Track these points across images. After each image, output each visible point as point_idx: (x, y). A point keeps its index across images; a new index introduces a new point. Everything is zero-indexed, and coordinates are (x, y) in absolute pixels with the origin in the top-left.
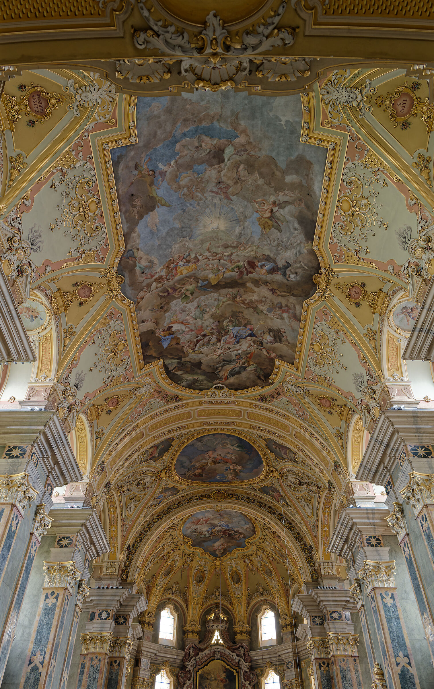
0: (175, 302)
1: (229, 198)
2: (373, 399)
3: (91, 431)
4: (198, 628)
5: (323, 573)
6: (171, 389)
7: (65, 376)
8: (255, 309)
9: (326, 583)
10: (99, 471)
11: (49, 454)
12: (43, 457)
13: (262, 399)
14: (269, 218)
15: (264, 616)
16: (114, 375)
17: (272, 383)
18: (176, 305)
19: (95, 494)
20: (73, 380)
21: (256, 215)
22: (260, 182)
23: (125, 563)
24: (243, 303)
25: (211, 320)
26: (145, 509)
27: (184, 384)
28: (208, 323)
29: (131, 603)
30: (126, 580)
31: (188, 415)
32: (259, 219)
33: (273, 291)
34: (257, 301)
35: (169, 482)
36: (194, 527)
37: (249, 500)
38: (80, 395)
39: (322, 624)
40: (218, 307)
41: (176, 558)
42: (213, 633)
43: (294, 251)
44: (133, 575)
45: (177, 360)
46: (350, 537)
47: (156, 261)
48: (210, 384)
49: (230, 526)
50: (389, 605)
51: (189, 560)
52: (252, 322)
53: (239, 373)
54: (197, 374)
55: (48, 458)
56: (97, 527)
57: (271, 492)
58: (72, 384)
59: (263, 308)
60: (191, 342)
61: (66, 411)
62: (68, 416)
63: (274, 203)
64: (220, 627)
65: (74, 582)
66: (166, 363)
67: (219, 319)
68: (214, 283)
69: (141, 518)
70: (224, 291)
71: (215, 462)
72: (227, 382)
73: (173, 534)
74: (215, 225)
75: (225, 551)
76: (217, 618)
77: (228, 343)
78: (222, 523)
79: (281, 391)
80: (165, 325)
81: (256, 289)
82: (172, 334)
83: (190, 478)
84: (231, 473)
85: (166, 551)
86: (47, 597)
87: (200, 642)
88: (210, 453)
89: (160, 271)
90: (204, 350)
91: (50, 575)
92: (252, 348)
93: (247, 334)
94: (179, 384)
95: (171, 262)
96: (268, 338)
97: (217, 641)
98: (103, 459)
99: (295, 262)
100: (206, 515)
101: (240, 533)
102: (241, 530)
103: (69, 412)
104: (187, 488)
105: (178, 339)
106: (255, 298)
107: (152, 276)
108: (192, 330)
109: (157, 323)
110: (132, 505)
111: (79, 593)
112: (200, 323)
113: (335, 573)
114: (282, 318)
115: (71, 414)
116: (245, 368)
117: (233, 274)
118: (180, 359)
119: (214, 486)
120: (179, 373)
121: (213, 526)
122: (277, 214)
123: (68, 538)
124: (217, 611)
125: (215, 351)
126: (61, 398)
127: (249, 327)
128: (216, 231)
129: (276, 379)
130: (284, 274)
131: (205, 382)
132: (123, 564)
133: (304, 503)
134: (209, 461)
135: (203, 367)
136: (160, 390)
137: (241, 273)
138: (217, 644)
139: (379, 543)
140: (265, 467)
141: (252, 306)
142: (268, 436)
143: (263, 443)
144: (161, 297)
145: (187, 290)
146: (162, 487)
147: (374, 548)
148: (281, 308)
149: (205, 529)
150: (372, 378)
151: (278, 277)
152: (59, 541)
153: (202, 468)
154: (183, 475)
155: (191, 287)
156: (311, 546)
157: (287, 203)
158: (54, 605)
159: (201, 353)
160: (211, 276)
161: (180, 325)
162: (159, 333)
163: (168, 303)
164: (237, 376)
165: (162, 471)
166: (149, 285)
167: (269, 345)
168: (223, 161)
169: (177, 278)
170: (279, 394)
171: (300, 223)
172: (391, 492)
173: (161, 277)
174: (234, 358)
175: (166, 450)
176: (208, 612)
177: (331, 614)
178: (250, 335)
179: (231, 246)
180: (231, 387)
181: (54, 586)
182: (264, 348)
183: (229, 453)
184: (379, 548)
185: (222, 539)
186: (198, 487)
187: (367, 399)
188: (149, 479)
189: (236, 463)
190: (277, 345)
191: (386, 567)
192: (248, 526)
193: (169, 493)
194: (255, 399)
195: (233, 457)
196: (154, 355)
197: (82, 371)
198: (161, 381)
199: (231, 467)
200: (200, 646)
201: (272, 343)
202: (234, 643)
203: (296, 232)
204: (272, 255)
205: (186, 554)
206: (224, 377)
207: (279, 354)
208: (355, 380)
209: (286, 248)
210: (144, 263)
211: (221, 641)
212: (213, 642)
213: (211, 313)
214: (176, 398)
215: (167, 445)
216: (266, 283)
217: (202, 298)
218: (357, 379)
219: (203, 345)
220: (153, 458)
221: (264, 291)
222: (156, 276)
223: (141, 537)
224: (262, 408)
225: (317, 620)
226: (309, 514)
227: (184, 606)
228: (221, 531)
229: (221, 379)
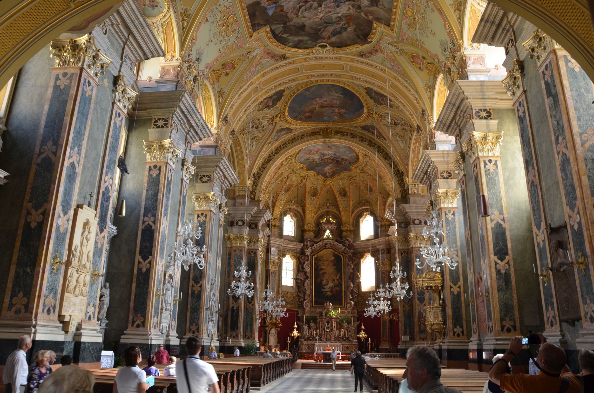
2: (454, 64)
3: (214, 92)
4: (313, 228)
5: (410, 192)
6: (279, 49)
7: (187, 54)
9: (412, 199)
10: (224, 123)
11: (185, 121)
12: (181, 124)
13: (361, 55)
15: (365, 220)
16: (228, 44)
17: (371, 42)
19: (223, 141)
20: (194, 57)
23: (252, 187)
26: (265, 146)
27: (290, 44)
29: (260, 215)
30: (254, 199)
31: (297, 70)
35: (283, 124)
36: (307, 156)
37: (353, 136)
38: (202, 66)
39: (406, 227)
41: (294, 179)
42: (325, 231)
44: (259, 195)
45: (282, 25)
46: (429, 170)
48: (314, 43)
49: (337, 154)
50: (450, 219)
51: (304, 181)
53: (340, 33)
54: (301, 35)
55: (184, 124)
56: (228, 166)
57: (371, 130)
58: (194, 59)
60: (295, 8)
61: (192, 83)
62: (194, 86)
64: (330, 227)
65: (216, 206)
66: (273, 28)
69: (262, 153)
71: (322, 107)
72: (329, 41)
73: (290, 162)
75: (334, 174)
76: (328, 222)
77: (329, 7)
78: (330, 152)
79: (378, 48)
83: (301, 120)
84: (337, 115)
85: (285, 175)
86: (198, 216)
87: (315, 237)
88: (317, 99)
90: (306, 14)
91: (199, 202)
92: (351, 11)
94: (285, 45)
96: (366, 2)
97: (328, 236)
98: (226, 113)
100: (317, 147)
101: (346, 160)
102: (347, 158)
103: (195, 83)
104: (298, 127)
105: (282, 6)
110: (254, 143)
111: (220, 212)
113: (420, 191)
115: (197, 84)
116: (345, 28)
118: (285, 23)
119: (322, 125)
120: (285, 36)
121: (323, 155)
123: (207, 176)
124: (328, 217)
125: (317, 15)
126: (187, 73)
129: (374, 38)
131: (309, 42)
132: (251, 188)
133: (399, 139)
134: (317, 106)
135: (307, 29)
136: (269, 51)
138: (328, 238)
139: (450, 176)
140: (366, 110)
142: (367, 86)
143: (363, 92)
146: (278, 128)
147: (445, 180)
149: (316, 157)
150: (454, 46)
152: (201, 178)
153: (311, 111)
154: (295, 118)
156: (402, 172)
158: (204, 221)
159: (304, 17)
162: (264, 3)
164: (338, 35)
165: (276, 116)
167: (367, 8)
170: (377, 51)
172: (458, 143)
174: (334, 20)
175: (279, 99)
176: (322, 217)
177: (414, 221)
180: (333, 45)
181: (202, 209)
182: (362, 11)
183: (334, 99)
184: (449, 180)
185: (331, 165)
186: (308, 126)
187: (448, 64)
188: (266, 123)
189: (340, 107)
190: (374, 8)
191: (453, 193)
192: (352, 155)
193: (284, 132)
194: (356, 55)
195: (338, 103)
196: (261, 22)
197: (200, 47)
198: (270, 44)
199: (337, 110)
200: (316, 240)
201: (369, 6)
202: (341, 237)
205: (301, 177)
206: (326, 37)
207: (376, 16)
208: (441, 45)
211: (331, 237)
212: (325, 237)
214: (284, 57)
215: (279, 95)
218: (443, 44)
219: (306, 10)
220: (268, 107)
223: (264, 167)
224: (361, 62)
225: (403, 225)
226: (402, 147)
227: (302, 213)
228: (330, 159)
229: (324, 38)
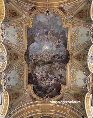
0: (37, 66)
1: (49, 42)
7: (6, 73)
8: (55, 69)
13: (58, 100)
17: (61, 94)
18: (37, 67)
21: (55, 45)
22: (55, 38)
24: (53, 68)
25: (45, 73)
27: (37, 94)
28: (44, 74)
32: (55, 46)
33: (59, 63)
34: (56, 67)
40: (47, 69)
45: (36, 85)
47: (34, 55)
48: (44, 95)
52: (55, 73)
53: (52, 91)
54: (41, 91)
59: (57, 69)
60: (40, 80)
63: (58, 42)
66: (33, 86)
67: (47, 73)
68: (46, 62)
70: (48, 65)
74: (46, 48)
77: (49, 81)
79: (63, 96)
80: (34, 73)
81: (55, 64)
82: (36, 76)
89: (34, 57)
90: (43, 83)
92: (55, 82)
93: (54, 77)
95: (37, 56)
96: (59, 78)
98: (11, 113)
99: (64, 54)
105: (37, 78)
106: (55, 66)
107: (32, 58)
108: (40, 76)
109: (32, 72)
112: (42, 74)
114: (62, 71)
116: (54, 89)
117: (50, 60)
118: (37, 85)
120: (36, 90)
122: (59, 44)
125: (46, 83)
127: (54, 75)
128: (47, 49)
129: (62, 91)
130: (61, 58)
131: (43, 94)
135: (43, 89)
136: (31, 95)
137: (52, 59)
141: (55, 68)
144: (34, 65)
145: (40, 64)
148: (61, 68)
151: (60, 59)
155: (41, 63)
157: (61, 41)
159: (42, 84)
160: (45, 60)
161: (38, 74)
162: (33, 75)
163: (35, 67)
164: (51, 92)
166: (31, 61)
167: (59, 80)
168: (48, 34)
169: (38, 60)
171: (64, 45)
173: (34, 59)
174: (51, 86)
178: (54, 78)
179: (50, 53)
180: (50, 96)
182: (58, 81)
190: (61, 79)
196: (31, 82)
197: (11, 76)
198: (32, 92)
201: (60, 79)
203: (63, 47)
204: (58, 54)
206: (48, 93)
207: (62, 82)
209: (61, 52)
210: (31, 54)
213: (45, 71)
216: (58, 61)
217: (43, 66)
219: (43, 81)
221: (57, 64)
222: (33, 59)
229: (47, 93)
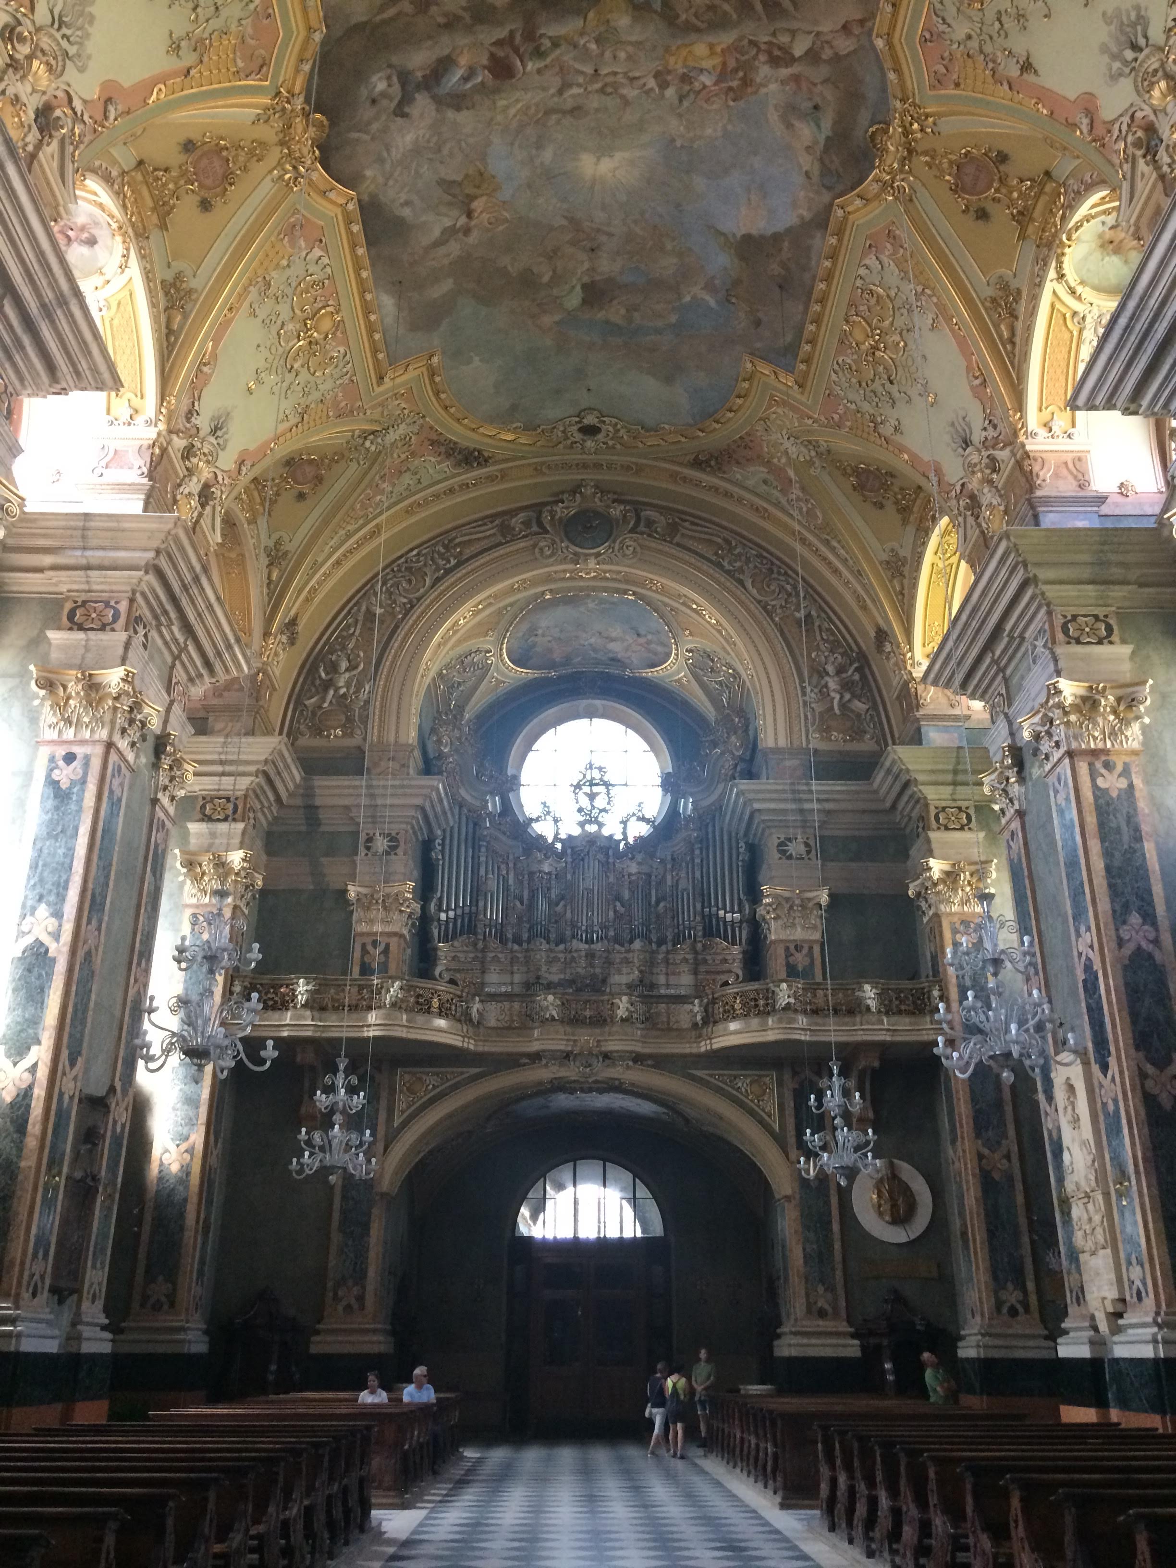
1: (571, 220)
14: (472, 198)
32: (498, 189)
43: (396, 154)
63: (467, 231)
128: (603, 152)
137: (530, 36)
151: (420, 59)
157: (437, 244)
160: (624, 22)
166: (813, 56)
168: (584, 287)
169: (727, 39)
173: (775, 62)
179: (564, 113)
203: (403, 197)
204: (450, 114)
209: (417, 151)
216: (451, 23)
222: (785, 71)
